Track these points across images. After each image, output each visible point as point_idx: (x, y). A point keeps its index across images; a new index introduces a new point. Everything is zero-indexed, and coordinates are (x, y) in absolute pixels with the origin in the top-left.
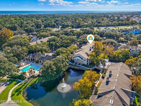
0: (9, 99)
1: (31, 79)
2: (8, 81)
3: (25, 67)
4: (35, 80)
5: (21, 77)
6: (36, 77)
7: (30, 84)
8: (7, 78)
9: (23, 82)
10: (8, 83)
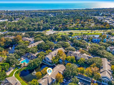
0: (14, 75)
1: (24, 67)
2: (15, 67)
3: (23, 60)
4: (25, 68)
5: (20, 66)
6: (26, 67)
7: (23, 70)
8: (15, 65)
9: (20, 68)
10: (14, 68)
